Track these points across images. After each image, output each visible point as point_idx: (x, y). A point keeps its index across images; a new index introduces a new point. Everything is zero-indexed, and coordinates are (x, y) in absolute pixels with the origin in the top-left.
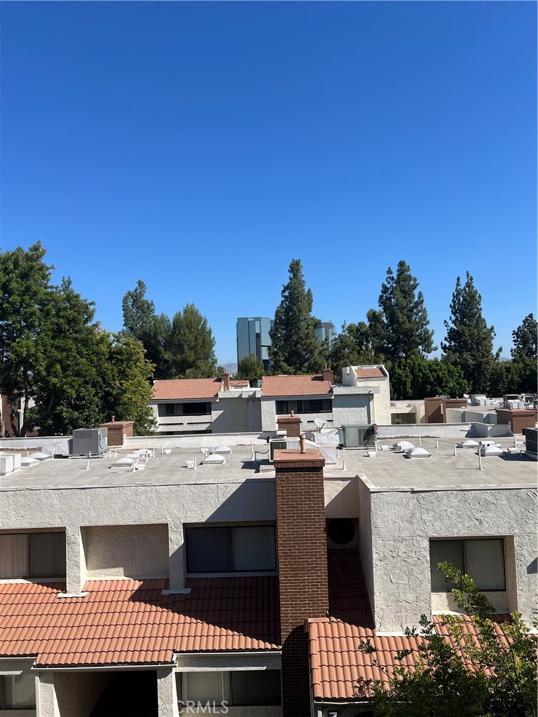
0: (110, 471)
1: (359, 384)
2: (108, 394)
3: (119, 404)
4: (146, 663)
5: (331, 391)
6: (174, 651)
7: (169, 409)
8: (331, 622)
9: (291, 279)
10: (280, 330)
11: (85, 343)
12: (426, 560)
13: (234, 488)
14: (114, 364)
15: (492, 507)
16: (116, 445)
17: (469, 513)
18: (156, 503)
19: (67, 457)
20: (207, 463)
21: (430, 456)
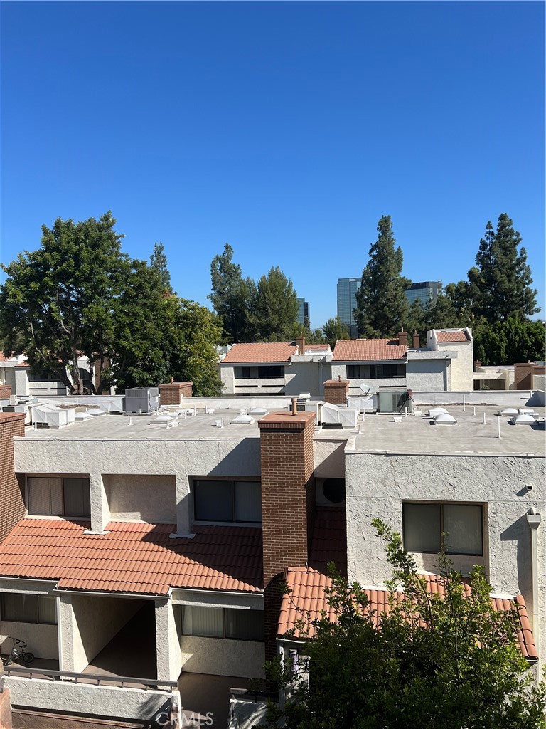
0: (149, 427)
1: (440, 349)
2: (176, 356)
3: (186, 367)
4: (145, 593)
5: (405, 355)
6: (171, 586)
7: (244, 371)
8: (308, 572)
9: (379, 237)
10: (366, 292)
11: (152, 307)
12: (398, 521)
13: (234, 445)
14: (181, 329)
15: (467, 473)
16: (174, 404)
17: (443, 478)
18: (165, 456)
19: (121, 414)
20: (235, 423)
21: (455, 423)
